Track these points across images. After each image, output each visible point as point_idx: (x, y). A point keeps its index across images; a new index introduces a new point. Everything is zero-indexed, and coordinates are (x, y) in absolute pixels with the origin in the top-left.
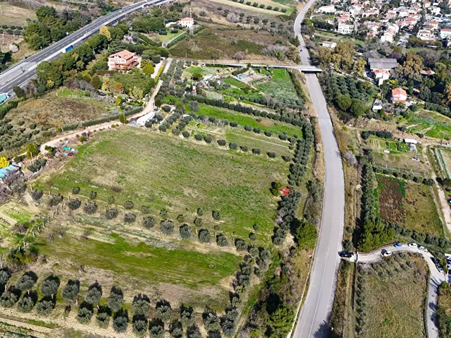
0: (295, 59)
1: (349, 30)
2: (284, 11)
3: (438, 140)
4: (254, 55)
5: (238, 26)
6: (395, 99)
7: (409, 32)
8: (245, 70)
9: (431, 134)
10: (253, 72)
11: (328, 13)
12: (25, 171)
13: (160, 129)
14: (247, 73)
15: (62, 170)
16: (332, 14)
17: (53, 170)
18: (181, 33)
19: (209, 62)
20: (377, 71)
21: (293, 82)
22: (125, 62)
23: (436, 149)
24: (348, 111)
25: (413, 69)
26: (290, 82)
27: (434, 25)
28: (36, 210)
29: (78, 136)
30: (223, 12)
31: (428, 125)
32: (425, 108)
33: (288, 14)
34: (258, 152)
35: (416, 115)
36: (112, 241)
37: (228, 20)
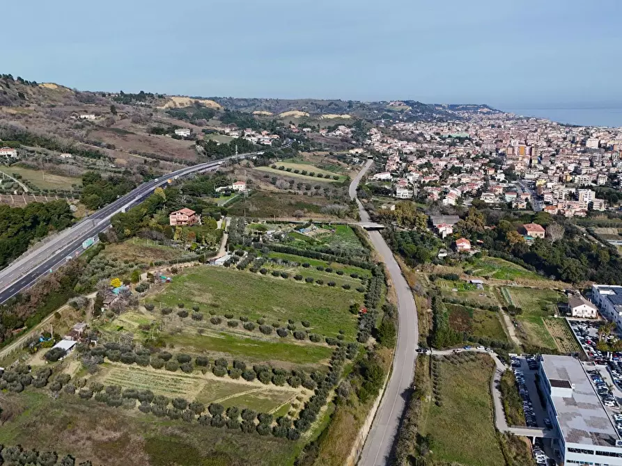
0: (355, 218)
1: (407, 194)
2: (336, 178)
3: (504, 281)
4: (313, 213)
5: (290, 192)
6: (459, 248)
7: (472, 196)
8: (307, 225)
9: (496, 276)
10: (315, 227)
11: (384, 180)
12: (134, 292)
13: (238, 267)
14: (309, 228)
15: (163, 291)
16: (388, 180)
17: (157, 292)
18: (234, 196)
19: (269, 219)
20: (440, 226)
21: (357, 235)
22: (187, 219)
23: (502, 288)
24: (414, 257)
25: (476, 224)
26: (354, 235)
27: (498, 189)
28: (152, 317)
29: (168, 270)
30: (271, 180)
31: (494, 269)
32: (489, 256)
33: (342, 181)
34: (333, 285)
35: (481, 261)
36: (222, 337)
37: (277, 187)
